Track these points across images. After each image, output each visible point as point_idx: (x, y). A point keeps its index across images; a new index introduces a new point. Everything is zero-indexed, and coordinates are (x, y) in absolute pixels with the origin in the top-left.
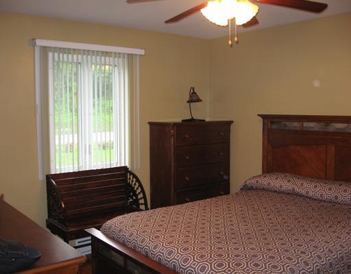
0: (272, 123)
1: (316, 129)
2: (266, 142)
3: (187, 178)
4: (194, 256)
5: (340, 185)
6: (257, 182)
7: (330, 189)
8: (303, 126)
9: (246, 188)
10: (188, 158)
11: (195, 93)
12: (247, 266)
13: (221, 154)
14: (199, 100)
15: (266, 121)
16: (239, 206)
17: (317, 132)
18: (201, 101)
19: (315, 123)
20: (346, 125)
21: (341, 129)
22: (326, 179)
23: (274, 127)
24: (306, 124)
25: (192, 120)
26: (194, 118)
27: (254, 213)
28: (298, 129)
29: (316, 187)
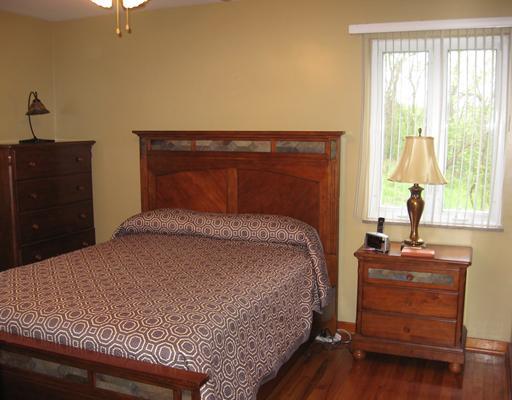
0: (153, 142)
1: (212, 149)
2: (145, 169)
3: (35, 226)
4: (89, 321)
5: (248, 217)
6: (139, 223)
7: (236, 224)
8: (194, 145)
9: (123, 234)
10: (35, 196)
11: (37, 100)
12: (164, 321)
13: (81, 188)
14: (44, 111)
15: (143, 140)
16: (124, 255)
17: (213, 152)
18: (48, 112)
19: (210, 142)
20: (250, 142)
21: (244, 147)
22: (228, 212)
23: (157, 147)
24: (199, 143)
25: (35, 140)
26: (38, 138)
27: (147, 262)
28: (189, 149)
29: (218, 222)
